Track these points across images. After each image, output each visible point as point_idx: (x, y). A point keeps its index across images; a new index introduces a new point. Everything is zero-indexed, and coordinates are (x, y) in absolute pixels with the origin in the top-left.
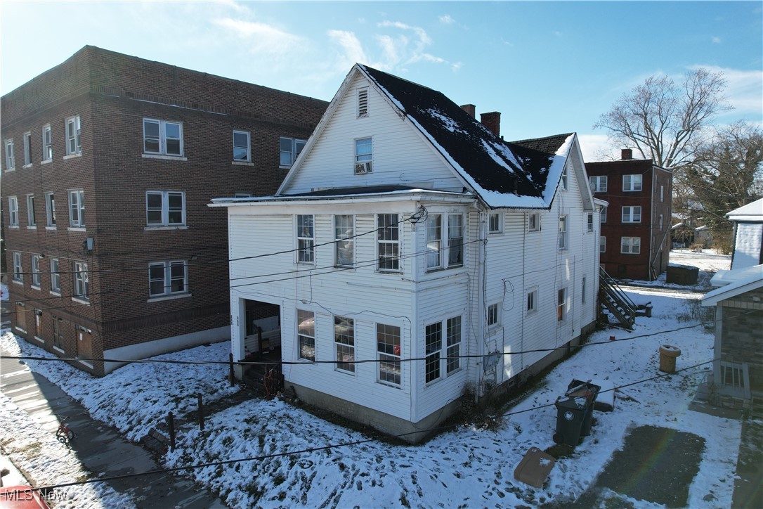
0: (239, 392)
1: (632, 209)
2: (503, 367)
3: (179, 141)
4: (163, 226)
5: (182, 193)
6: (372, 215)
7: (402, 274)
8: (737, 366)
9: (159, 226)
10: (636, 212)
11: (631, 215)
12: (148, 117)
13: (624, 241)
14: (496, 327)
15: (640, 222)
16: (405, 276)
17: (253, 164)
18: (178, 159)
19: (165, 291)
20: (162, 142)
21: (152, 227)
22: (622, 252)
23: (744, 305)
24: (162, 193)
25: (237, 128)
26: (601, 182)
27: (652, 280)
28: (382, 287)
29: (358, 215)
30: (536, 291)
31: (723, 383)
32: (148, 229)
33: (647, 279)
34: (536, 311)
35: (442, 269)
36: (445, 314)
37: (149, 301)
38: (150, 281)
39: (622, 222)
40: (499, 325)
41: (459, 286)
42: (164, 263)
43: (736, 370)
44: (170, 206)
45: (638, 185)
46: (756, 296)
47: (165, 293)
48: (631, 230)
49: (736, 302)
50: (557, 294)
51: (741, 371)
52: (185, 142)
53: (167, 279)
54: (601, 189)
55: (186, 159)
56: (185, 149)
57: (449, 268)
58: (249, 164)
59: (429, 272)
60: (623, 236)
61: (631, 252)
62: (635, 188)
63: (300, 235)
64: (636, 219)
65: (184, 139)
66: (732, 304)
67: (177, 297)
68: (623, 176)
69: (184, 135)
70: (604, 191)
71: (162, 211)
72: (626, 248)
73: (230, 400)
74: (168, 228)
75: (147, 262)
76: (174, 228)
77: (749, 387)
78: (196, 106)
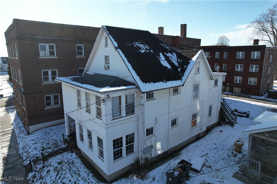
0: (66, 147)
1: (254, 66)
2: (156, 150)
3: (54, 51)
4: (50, 82)
5: (56, 70)
6: (94, 95)
8: (256, 161)
9: (48, 82)
10: (256, 67)
11: (254, 69)
12: (41, 43)
13: (250, 79)
14: (152, 136)
15: (257, 72)
16: (103, 121)
17: (85, 57)
18: (54, 57)
19: (52, 105)
20: (47, 52)
21: (45, 83)
22: (248, 84)
23: (261, 137)
24: (48, 70)
25: (77, 44)
26: (242, 54)
27: (261, 96)
28: (98, 123)
29: (91, 94)
30: (178, 118)
31: (249, 167)
32: (43, 84)
33: (258, 95)
34: (177, 125)
35: (122, 117)
36: (124, 134)
37: (45, 109)
38: (45, 102)
39: (250, 71)
40: (154, 135)
41: (132, 122)
42: (51, 95)
43: (255, 163)
44: (52, 75)
45: (258, 56)
46: (267, 134)
47: (52, 106)
48: (253, 75)
49: (258, 135)
50: (192, 116)
51: (258, 164)
52: (56, 51)
53: (52, 101)
54: (241, 57)
55: (57, 57)
56: (56, 54)
57: (126, 116)
58: (83, 57)
59: (113, 120)
60: (250, 77)
61: (252, 84)
62: (257, 57)
63: (78, 96)
64: (256, 70)
65: (56, 50)
66: (256, 136)
67: (56, 107)
68: (252, 52)
69: (56, 48)
70: (243, 58)
71: (49, 77)
72: (250, 82)
73: (61, 151)
74: (51, 83)
75: (44, 95)
76: (53, 83)
77: (260, 172)
78: (60, 37)
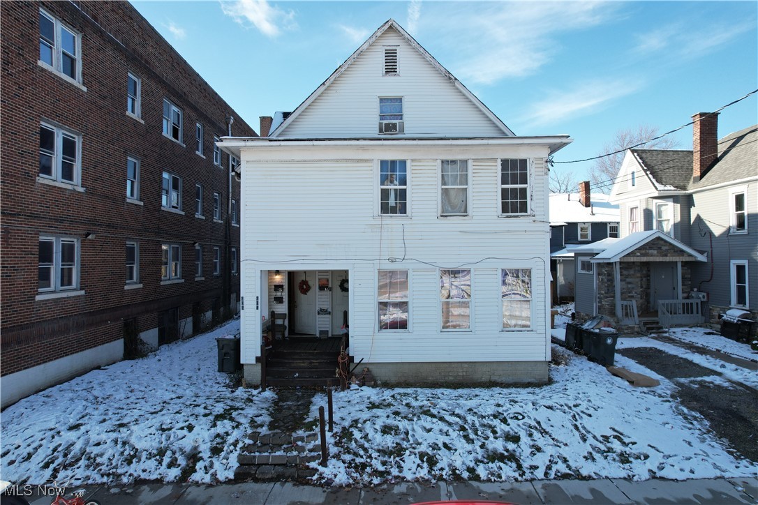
3: (74, 60)
4: (55, 181)
5: (77, 137)
6: (495, 160)
7: (534, 216)
8: (630, 303)
9: (50, 180)
16: (536, 218)
17: (143, 122)
19: (52, 285)
21: (45, 179)
23: (632, 259)
24: (56, 130)
28: (508, 231)
29: (475, 160)
31: (623, 317)
32: (40, 181)
37: (38, 298)
42: (54, 239)
43: (629, 306)
44: (63, 153)
46: (638, 252)
47: (52, 288)
51: (632, 306)
53: (56, 265)
55: (85, 89)
56: (83, 74)
58: (140, 121)
63: (382, 184)
66: (626, 259)
67: (64, 295)
71: (55, 157)
74: (63, 186)
75: (37, 234)
76: (69, 187)
